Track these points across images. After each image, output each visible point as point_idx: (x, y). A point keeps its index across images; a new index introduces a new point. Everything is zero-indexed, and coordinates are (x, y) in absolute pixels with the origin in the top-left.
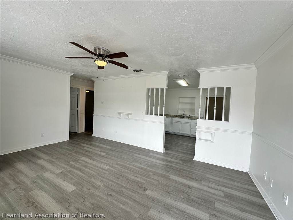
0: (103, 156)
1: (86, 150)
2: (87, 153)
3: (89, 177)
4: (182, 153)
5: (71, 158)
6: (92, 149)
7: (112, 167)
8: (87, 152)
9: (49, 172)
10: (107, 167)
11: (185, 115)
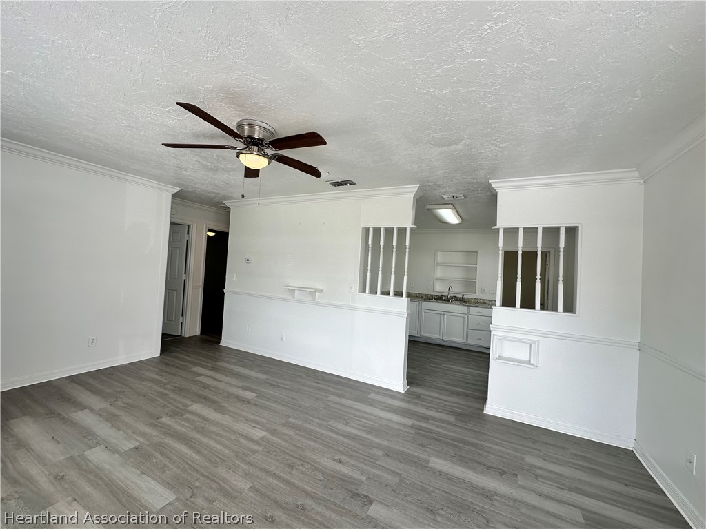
0: (248, 402)
1: (202, 383)
2: (206, 393)
3: (210, 461)
4: (452, 393)
5: (164, 407)
6: (220, 381)
7: (274, 432)
8: (206, 390)
9: (103, 447)
10: (259, 433)
11: (452, 295)
